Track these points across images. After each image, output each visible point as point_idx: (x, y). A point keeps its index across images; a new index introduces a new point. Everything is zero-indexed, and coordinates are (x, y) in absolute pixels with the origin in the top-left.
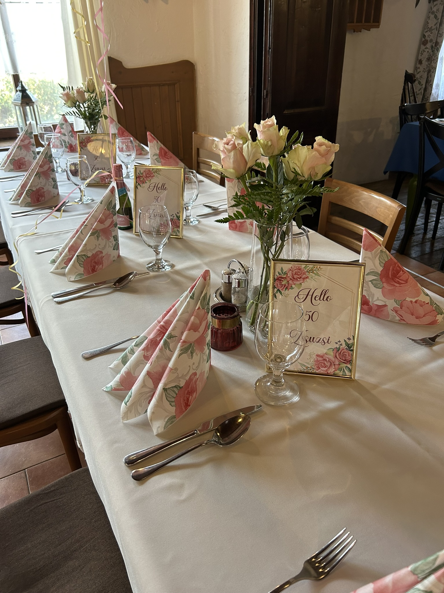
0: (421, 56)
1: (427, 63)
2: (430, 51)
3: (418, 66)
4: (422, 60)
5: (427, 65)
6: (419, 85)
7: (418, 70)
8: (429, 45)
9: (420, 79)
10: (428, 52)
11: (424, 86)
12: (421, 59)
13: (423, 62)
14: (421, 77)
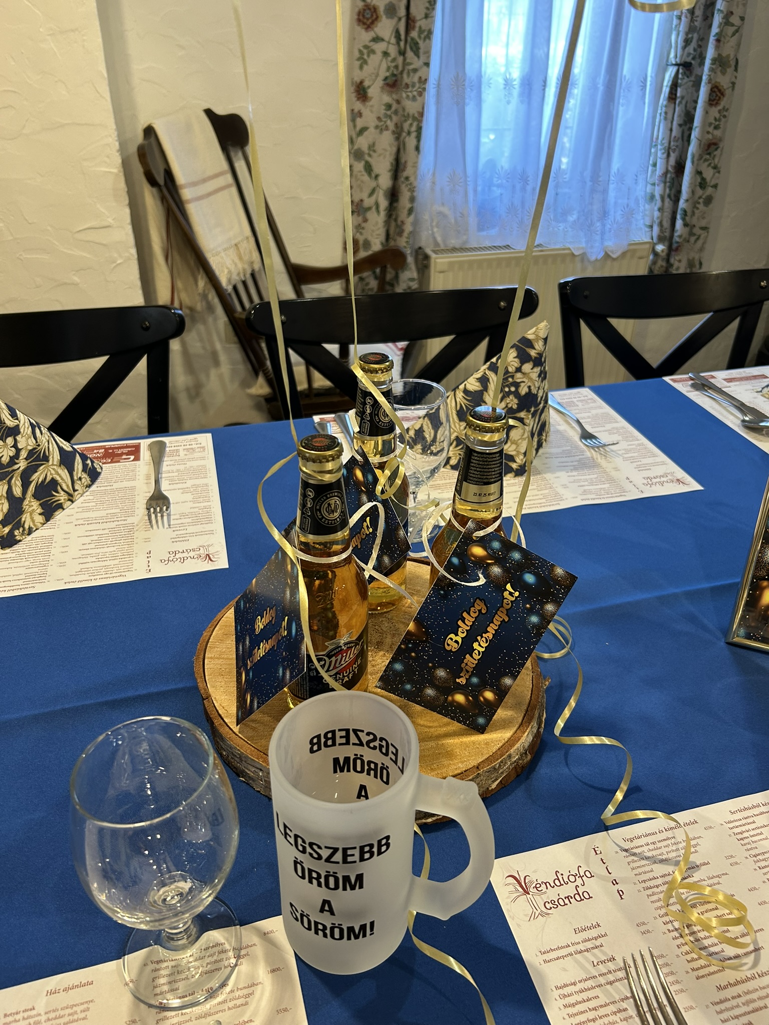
0: (361, 68)
1: (387, 99)
2: (393, 51)
3: (358, 106)
4: (366, 84)
5: (389, 107)
6: (366, 178)
7: (360, 123)
8: (385, 27)
9: (370, 155)
10: (386, 54)
11: (385, 181)
12: (361, 82)
13: (371, 92)
14: (372, 147)
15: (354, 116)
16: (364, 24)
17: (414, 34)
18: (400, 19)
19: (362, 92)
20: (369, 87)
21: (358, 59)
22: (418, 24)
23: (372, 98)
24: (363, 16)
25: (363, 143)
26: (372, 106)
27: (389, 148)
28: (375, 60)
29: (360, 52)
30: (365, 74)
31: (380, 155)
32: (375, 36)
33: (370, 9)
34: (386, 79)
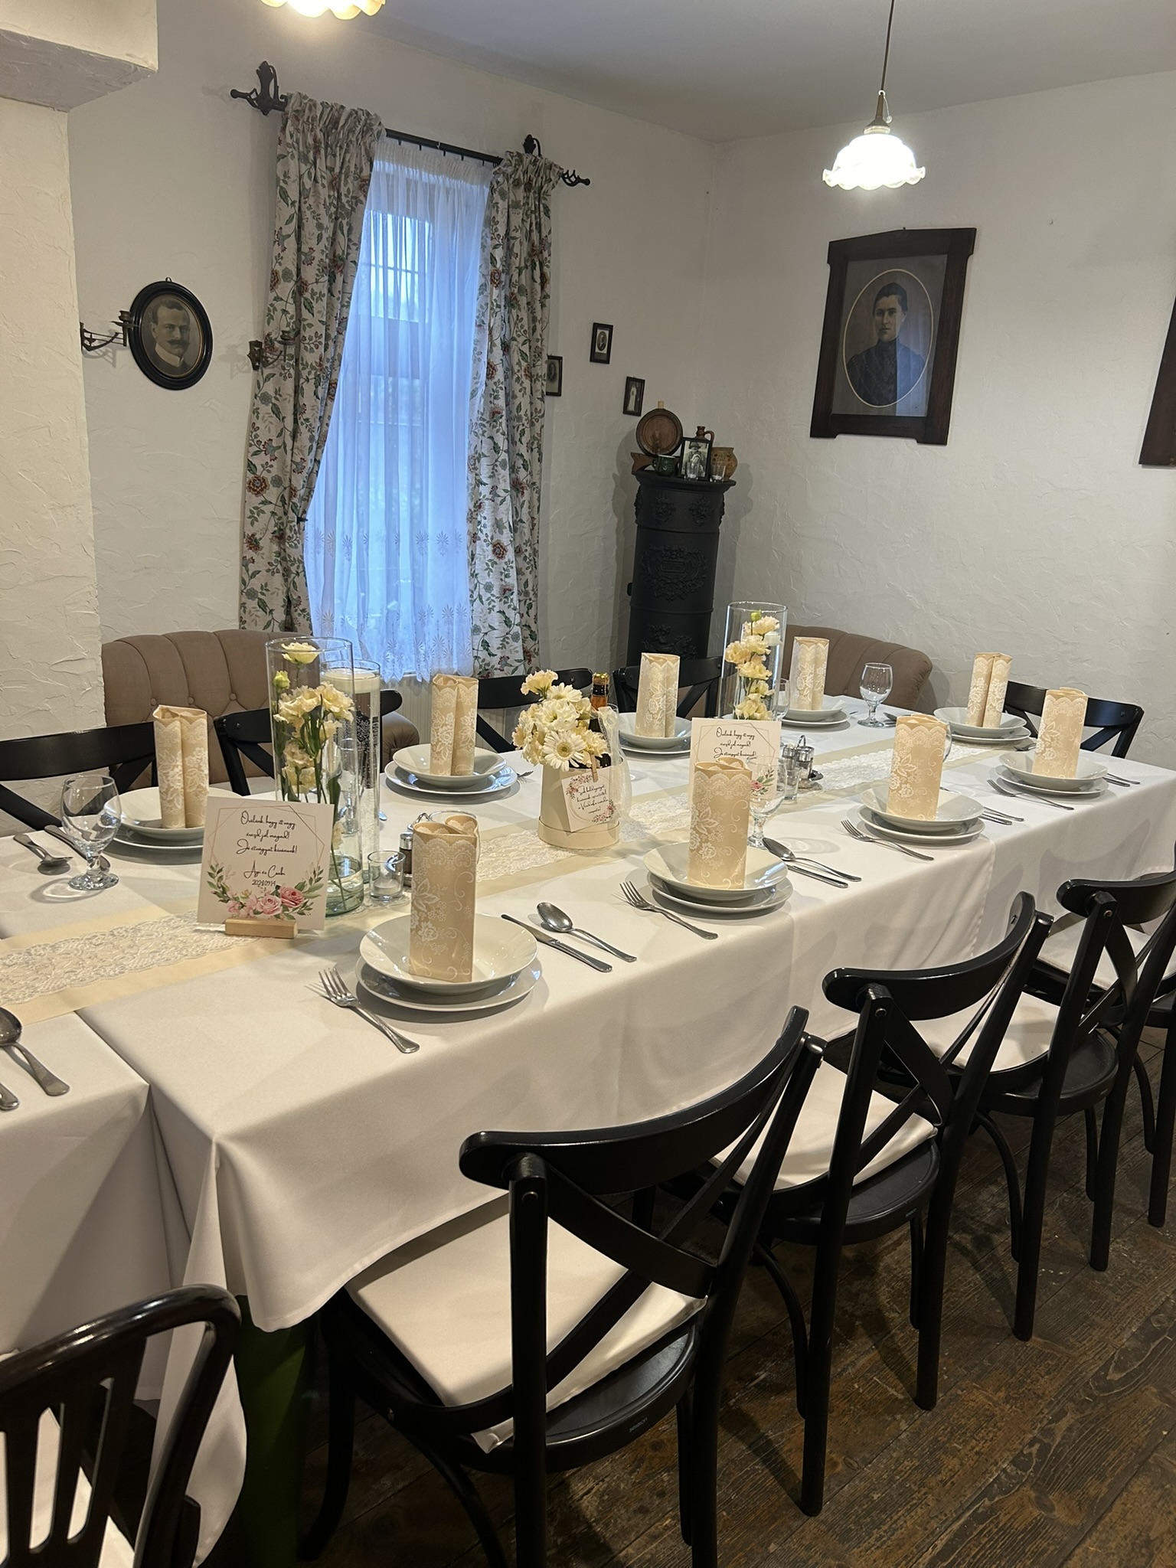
15: (245, 562)
16: (254, 490)
17: (295, 500)
18: (285, 488)
19: (254, 542)
20: (261, 539)
21: (249, 518)
22: (298, 493)
23: (262, 547)
24: (253, 485)
25: (255, 584)
26: (263, 554)
27: (281, 588)
28: (263, 519)
29: (251, 511)
30: (256, 529)
31: (272, 594)
32: (264, 499)
33: (259, 480)
34: (274, 532)
